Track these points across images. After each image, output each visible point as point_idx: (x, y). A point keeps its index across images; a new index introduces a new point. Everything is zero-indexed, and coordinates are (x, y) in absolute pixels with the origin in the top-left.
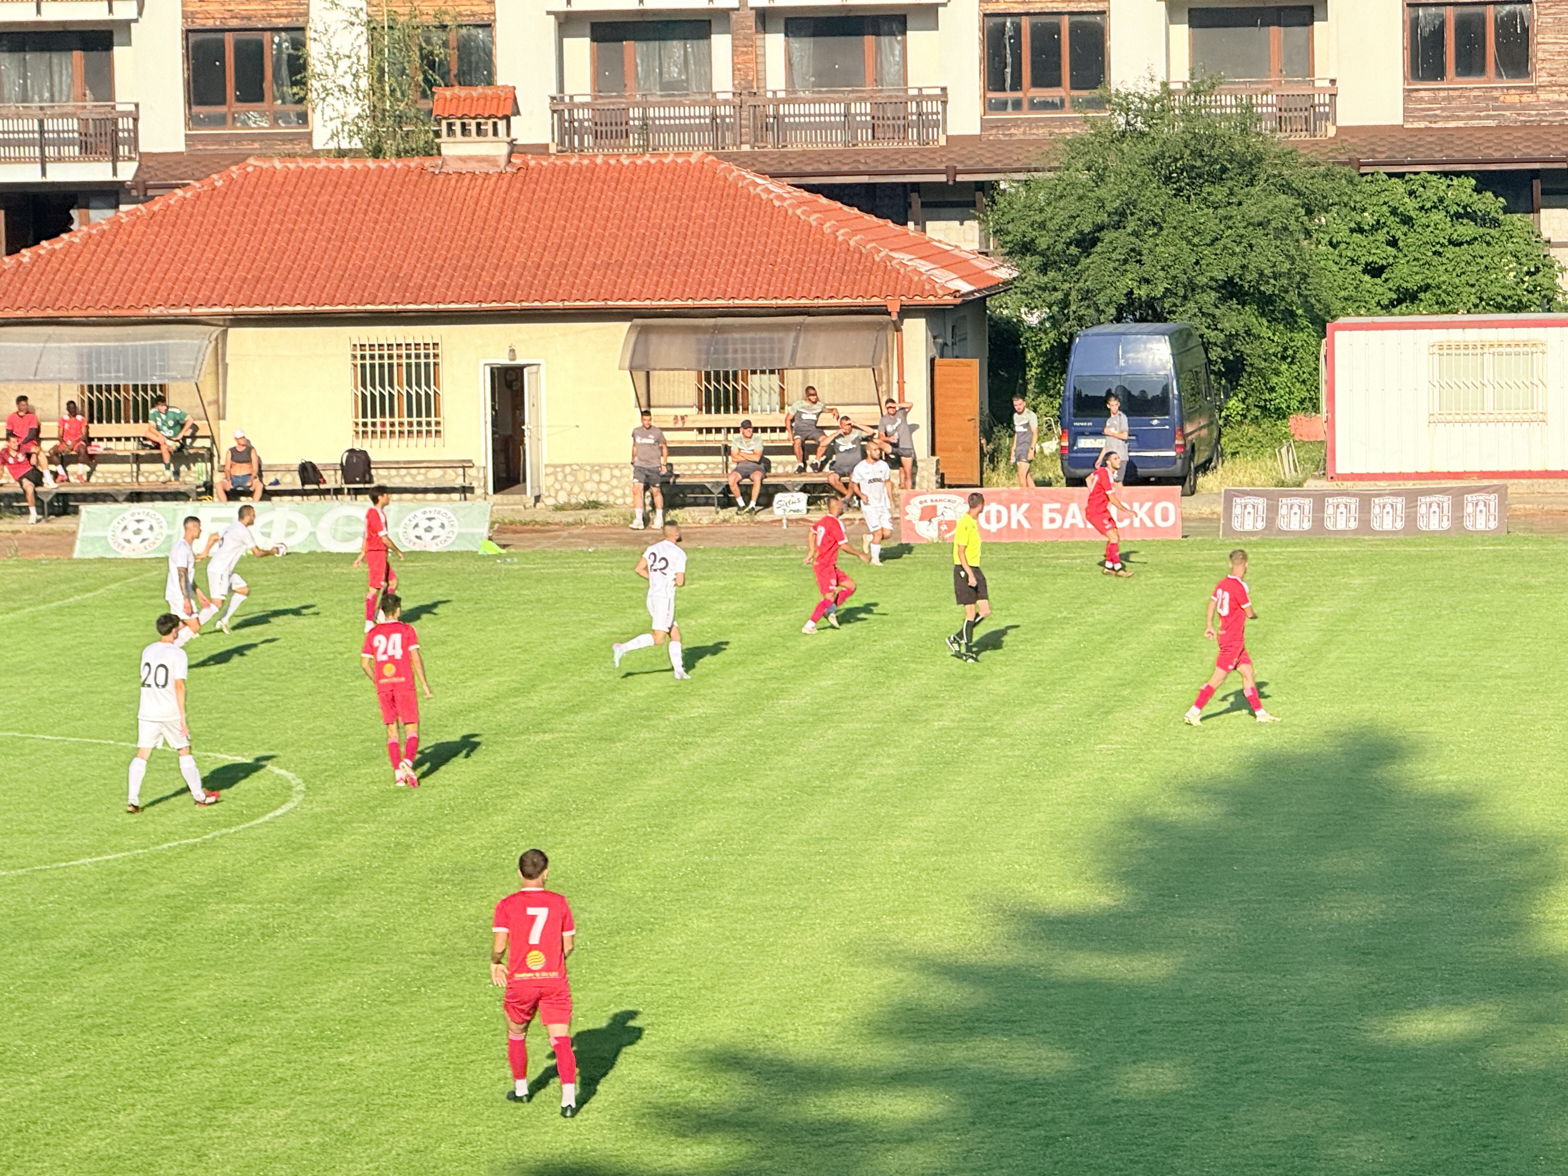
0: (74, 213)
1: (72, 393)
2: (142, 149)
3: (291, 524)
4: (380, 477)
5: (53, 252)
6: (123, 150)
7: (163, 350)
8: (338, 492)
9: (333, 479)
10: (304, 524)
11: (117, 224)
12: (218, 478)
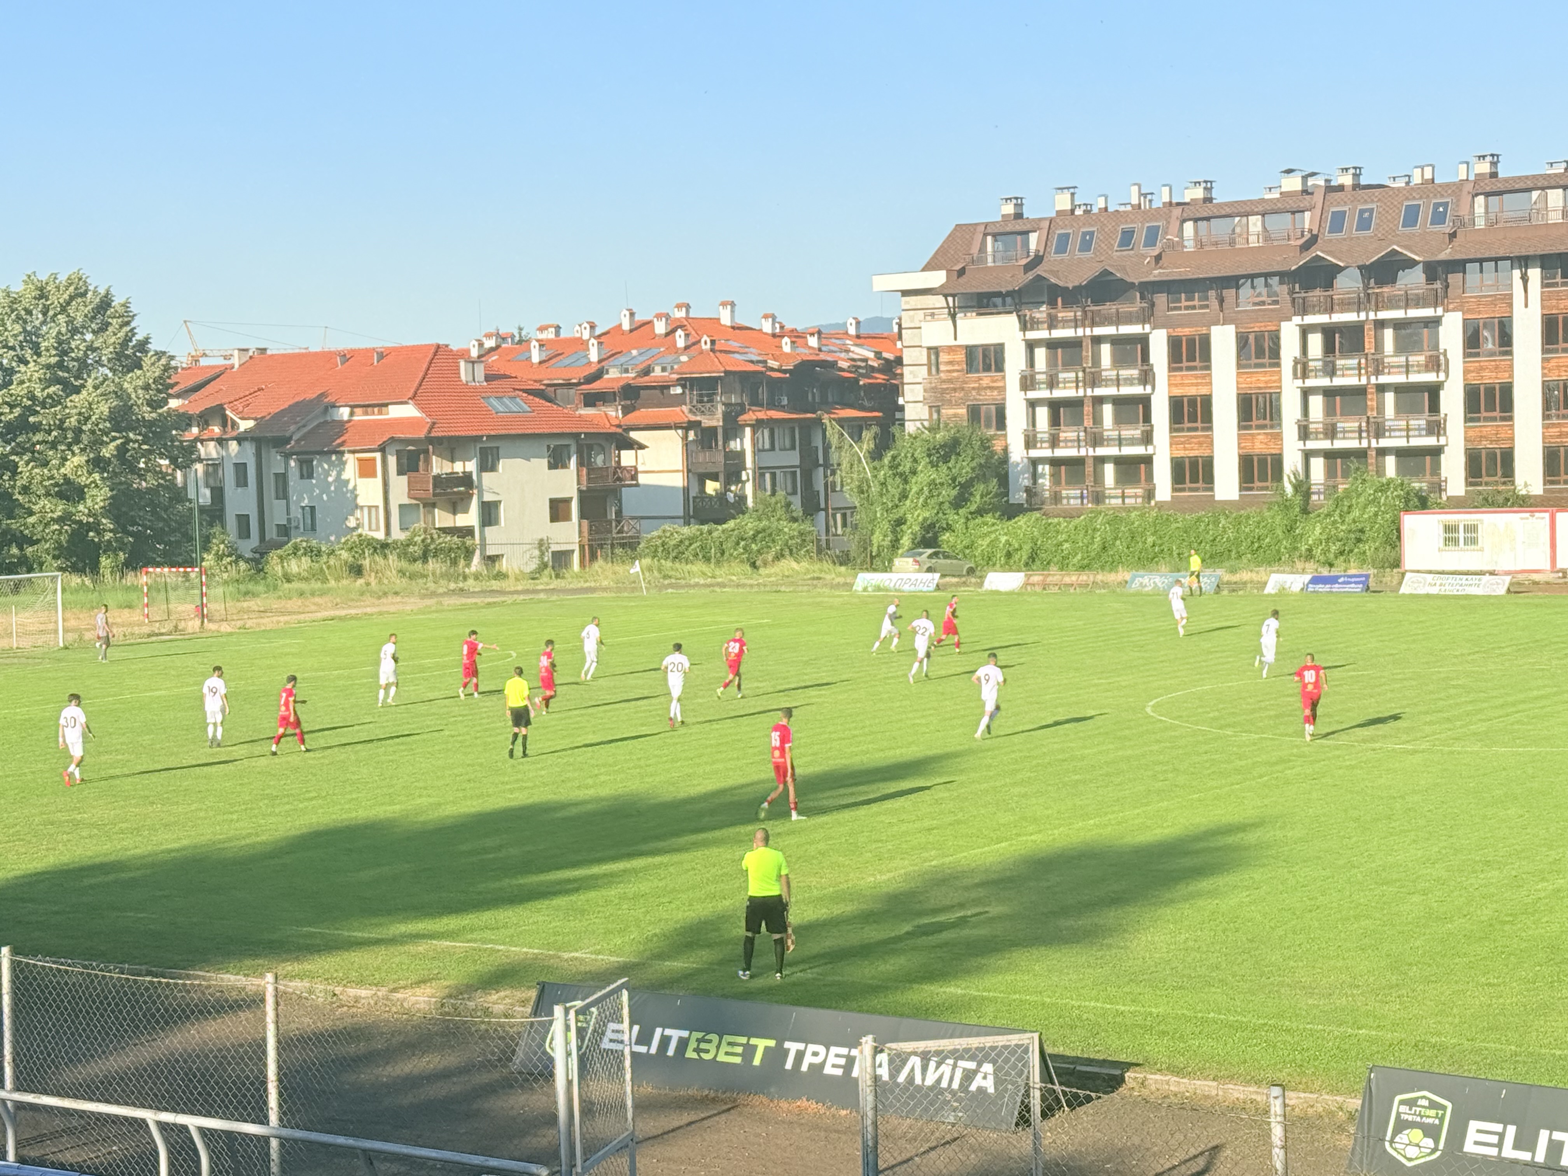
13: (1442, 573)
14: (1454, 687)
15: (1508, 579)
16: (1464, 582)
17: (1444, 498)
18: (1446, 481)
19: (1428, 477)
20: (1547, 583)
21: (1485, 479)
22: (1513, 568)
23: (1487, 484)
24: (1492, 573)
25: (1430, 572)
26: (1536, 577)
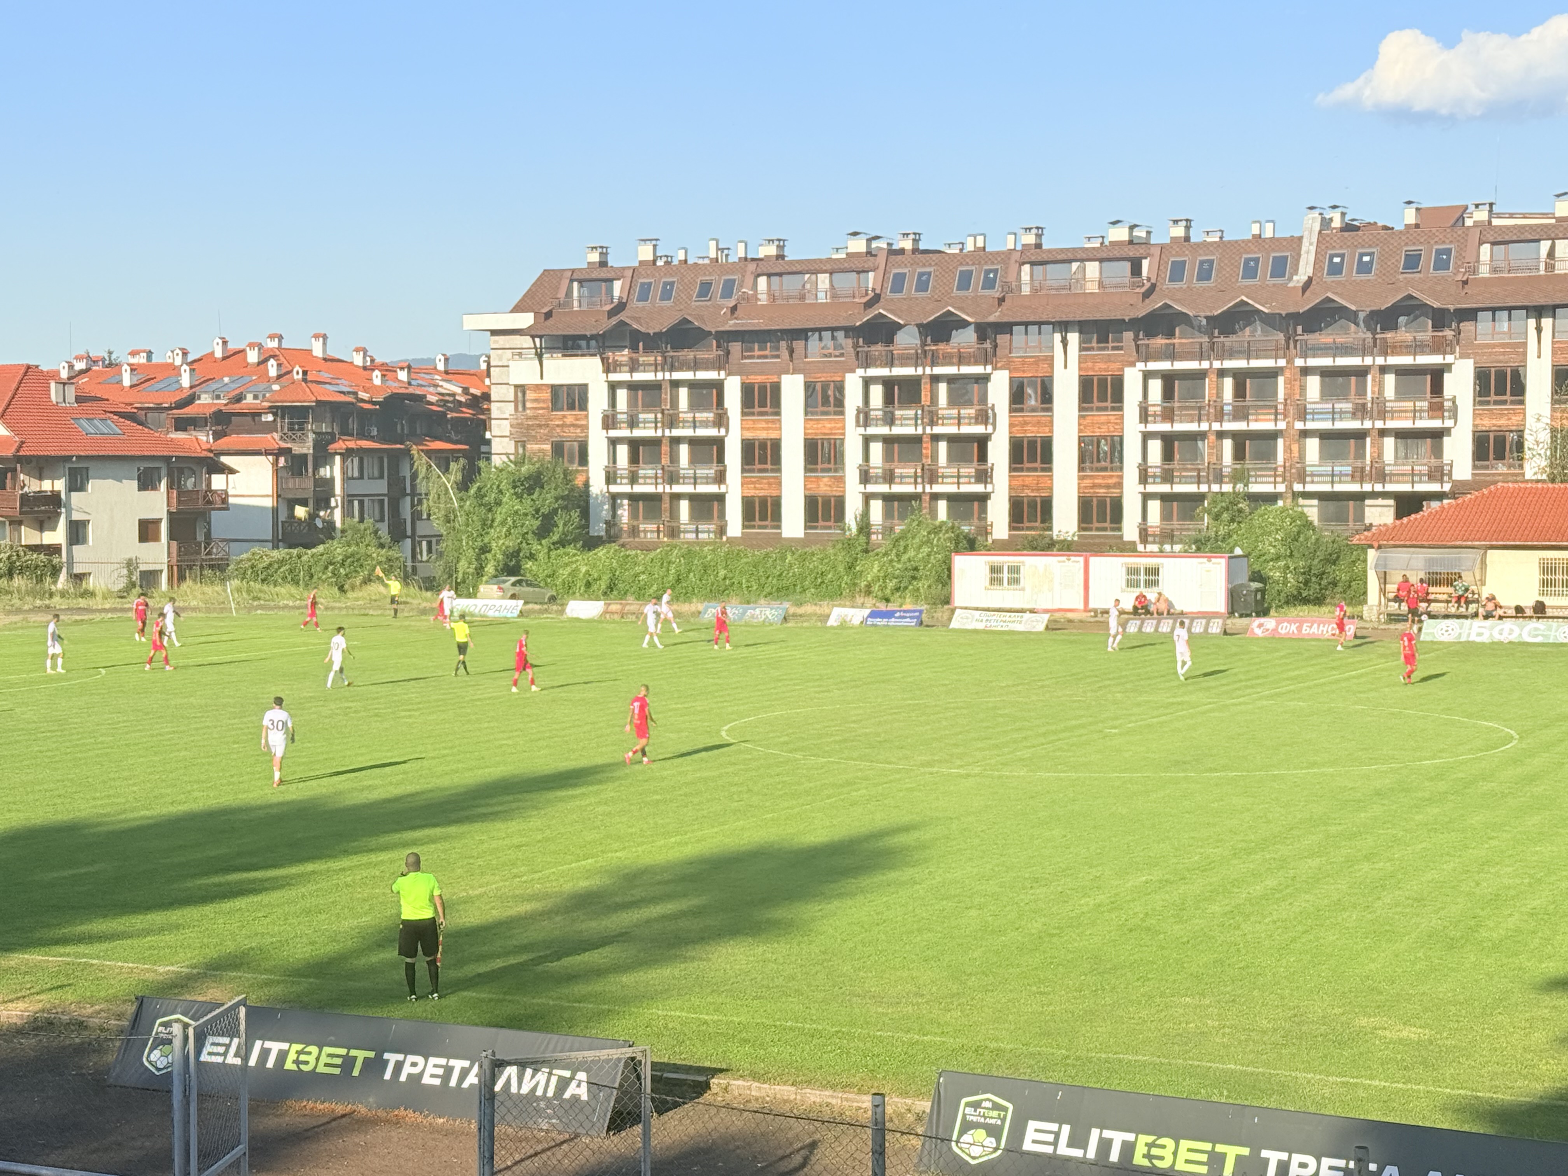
0: (1424, 503)
1: (1422, 575)
2: (1454, 478)
3: (1512, 630)
4: (1549, 612)
5: (1416, 519)
6: (1446, 478)
7: (1459, 559)
8: (1531, 617)
9: (1529, 612)
10: (1517, 630)
11: (1443, 507)
12: (1481, 610)
13: (988, 610)
14: (1001, 716)
15: (1046, 617)
16: (1008, 619)
17: (990, 541)
18: (992, 525)
19: (976, 521)
20: (1081, 621)
21: (1027, 524)
22: (1050, 607)
23: (1029, 529)
24: (1032, 611)
25: (977, 609)
26: (1070, 615)
